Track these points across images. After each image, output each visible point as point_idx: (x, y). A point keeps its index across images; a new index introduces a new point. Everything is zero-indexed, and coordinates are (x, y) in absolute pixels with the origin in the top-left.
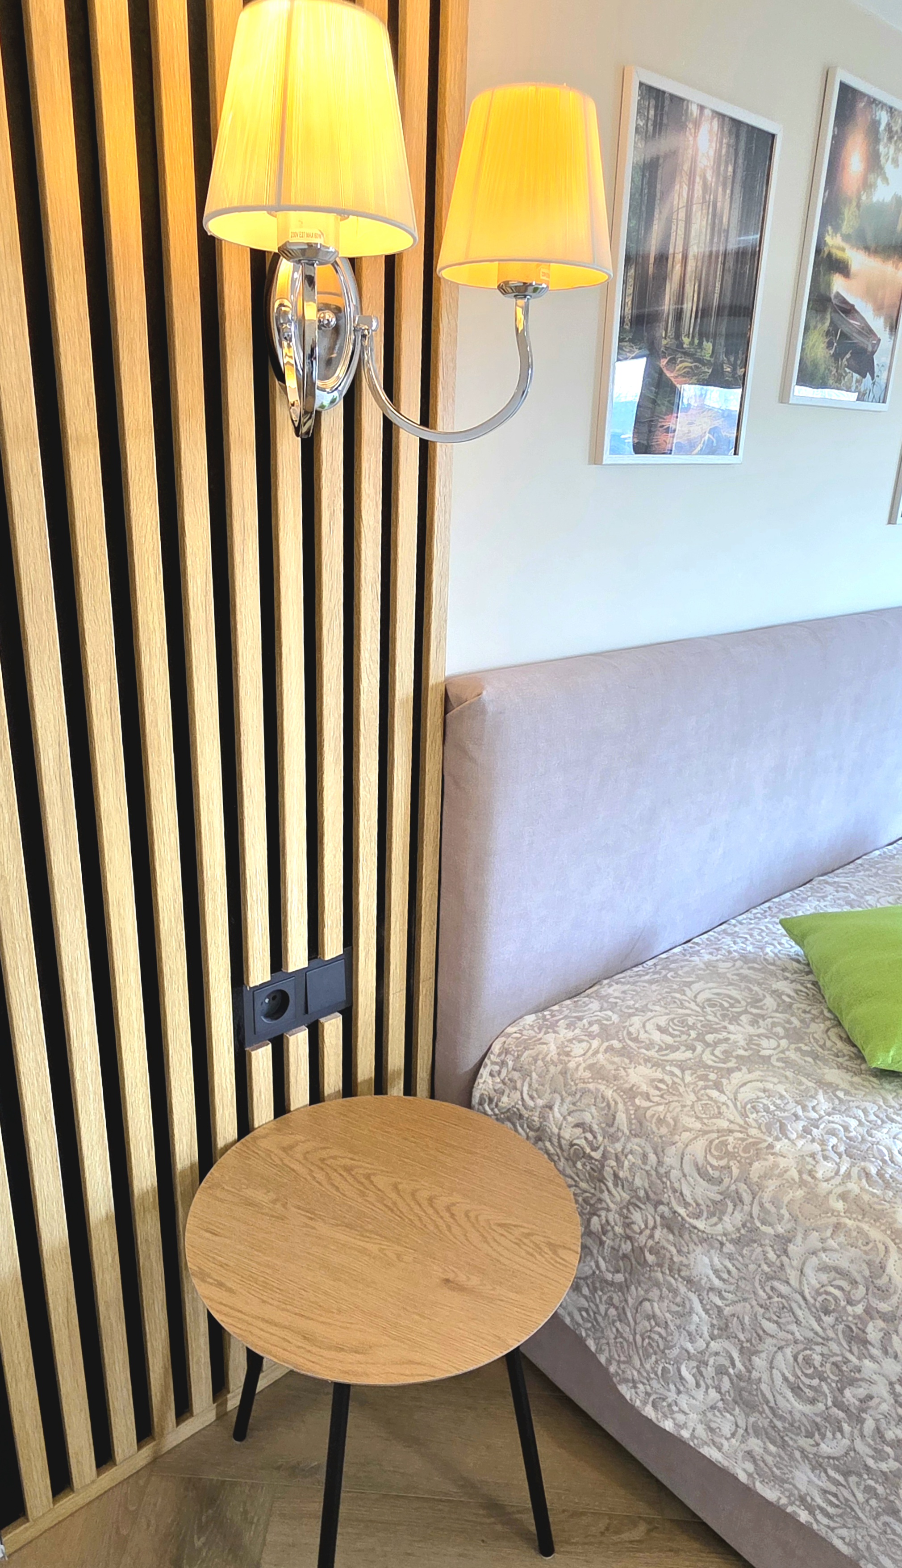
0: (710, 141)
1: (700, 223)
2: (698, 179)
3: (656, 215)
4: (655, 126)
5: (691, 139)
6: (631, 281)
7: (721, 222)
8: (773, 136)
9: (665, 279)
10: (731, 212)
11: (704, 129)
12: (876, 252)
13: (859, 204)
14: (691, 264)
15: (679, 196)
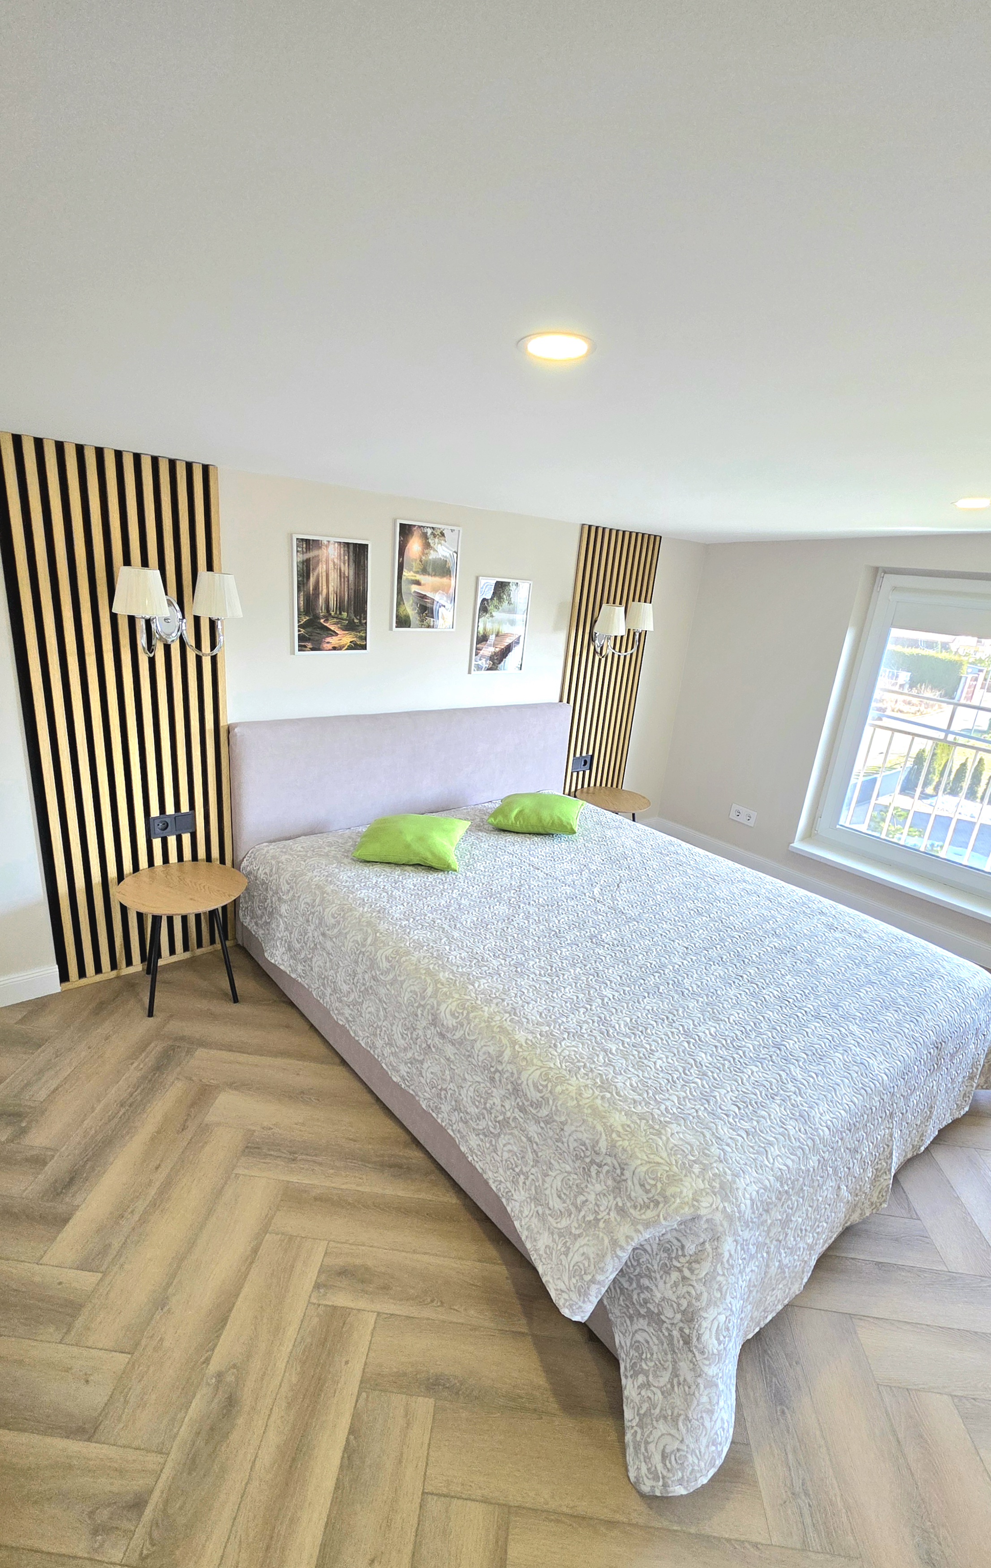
0: (335, 550)
1: (334, 576)
2: (330, 562)
3: (311, 575)
4: (306, 549)
5: (325, 551)
6: (302, 598)
7: (344, 574)
8: (367, 545)
9: (319, 594)
10: (349, 571)
11: (331, 547)
12: (435, 575)
13: (421, 561)
14: (331, 589)
15: (322, 569)
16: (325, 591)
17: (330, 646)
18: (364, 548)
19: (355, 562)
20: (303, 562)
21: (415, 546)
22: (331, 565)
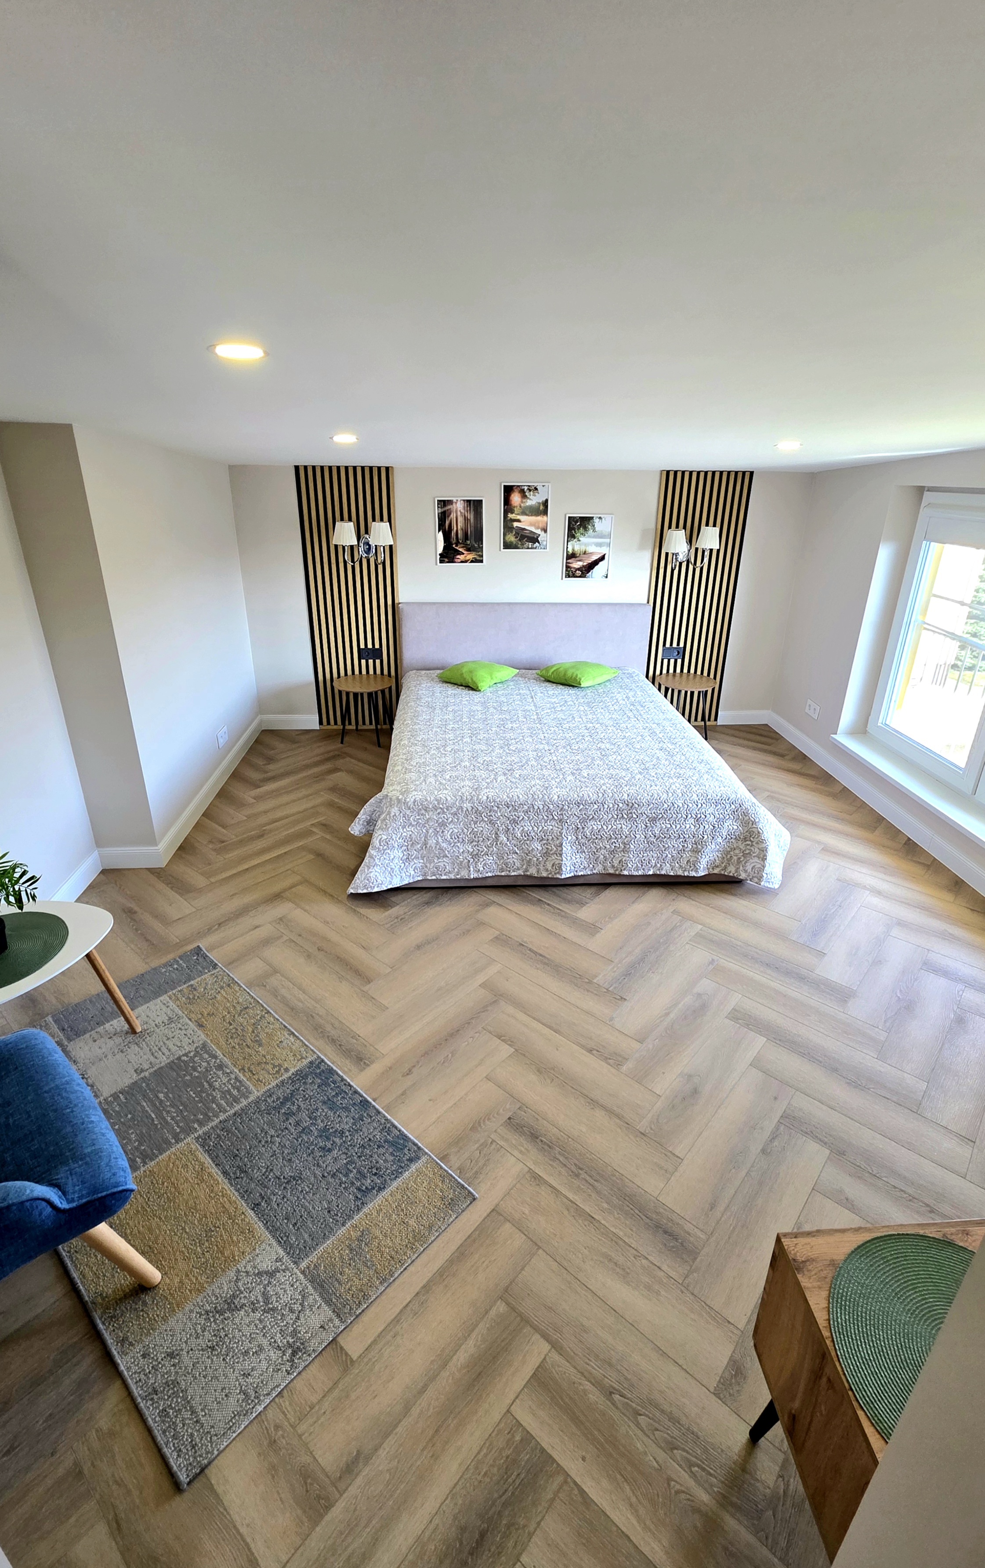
0: (461, 505)
3: (447, 519)
4: (443, 505)
5: (455, 506)
7: (467, 518)
8: (482, 501)
9: (452, 530)
10: (471, 516)
11: (459, 503)
12: (532, 515)
13: (520, 507)
14: (459, 527)
15: (453, 516)
16: (455, 529)
17: (459, 561)
18: (480, 502)
19: (474, 510)
20: (442, 513)
21: (516, 498)
22: (459, 513)
